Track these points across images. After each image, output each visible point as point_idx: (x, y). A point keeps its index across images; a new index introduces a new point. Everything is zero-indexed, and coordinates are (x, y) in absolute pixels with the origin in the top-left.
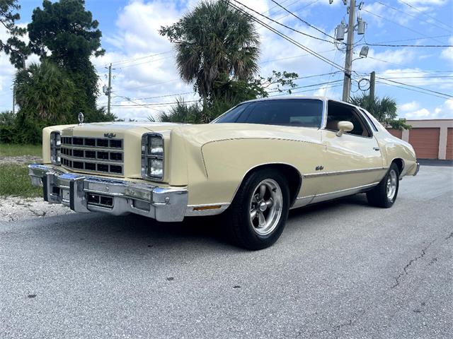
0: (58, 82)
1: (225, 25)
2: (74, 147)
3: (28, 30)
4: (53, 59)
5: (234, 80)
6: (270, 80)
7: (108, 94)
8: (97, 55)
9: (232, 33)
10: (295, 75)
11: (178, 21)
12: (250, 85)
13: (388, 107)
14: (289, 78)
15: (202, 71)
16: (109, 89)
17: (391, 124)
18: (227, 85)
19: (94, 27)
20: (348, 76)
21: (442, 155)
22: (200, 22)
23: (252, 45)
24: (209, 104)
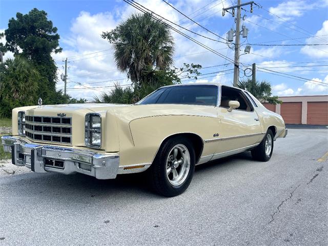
0: (27, 72)
1: (149, 31)
2: (34, 124)
3: (5, 34)
4: (24, 55)
5: (156, 70)
6: (182, 70)
7: (64, 80)
8: (56, 52)
9: (154, 37)
10: (199, 66)
11: (115, 28)
12: (168, 73)
13: (265, 88)
14: (195, 68)
15: (133, 63)
16: (65, 76)
17: (268, 100)
18: (151, 74)
19: (54, 32)
20: (237, 66)
21: (304, 121)
22: (131, 29)
23: (169, 44)
24: (139, 87)
